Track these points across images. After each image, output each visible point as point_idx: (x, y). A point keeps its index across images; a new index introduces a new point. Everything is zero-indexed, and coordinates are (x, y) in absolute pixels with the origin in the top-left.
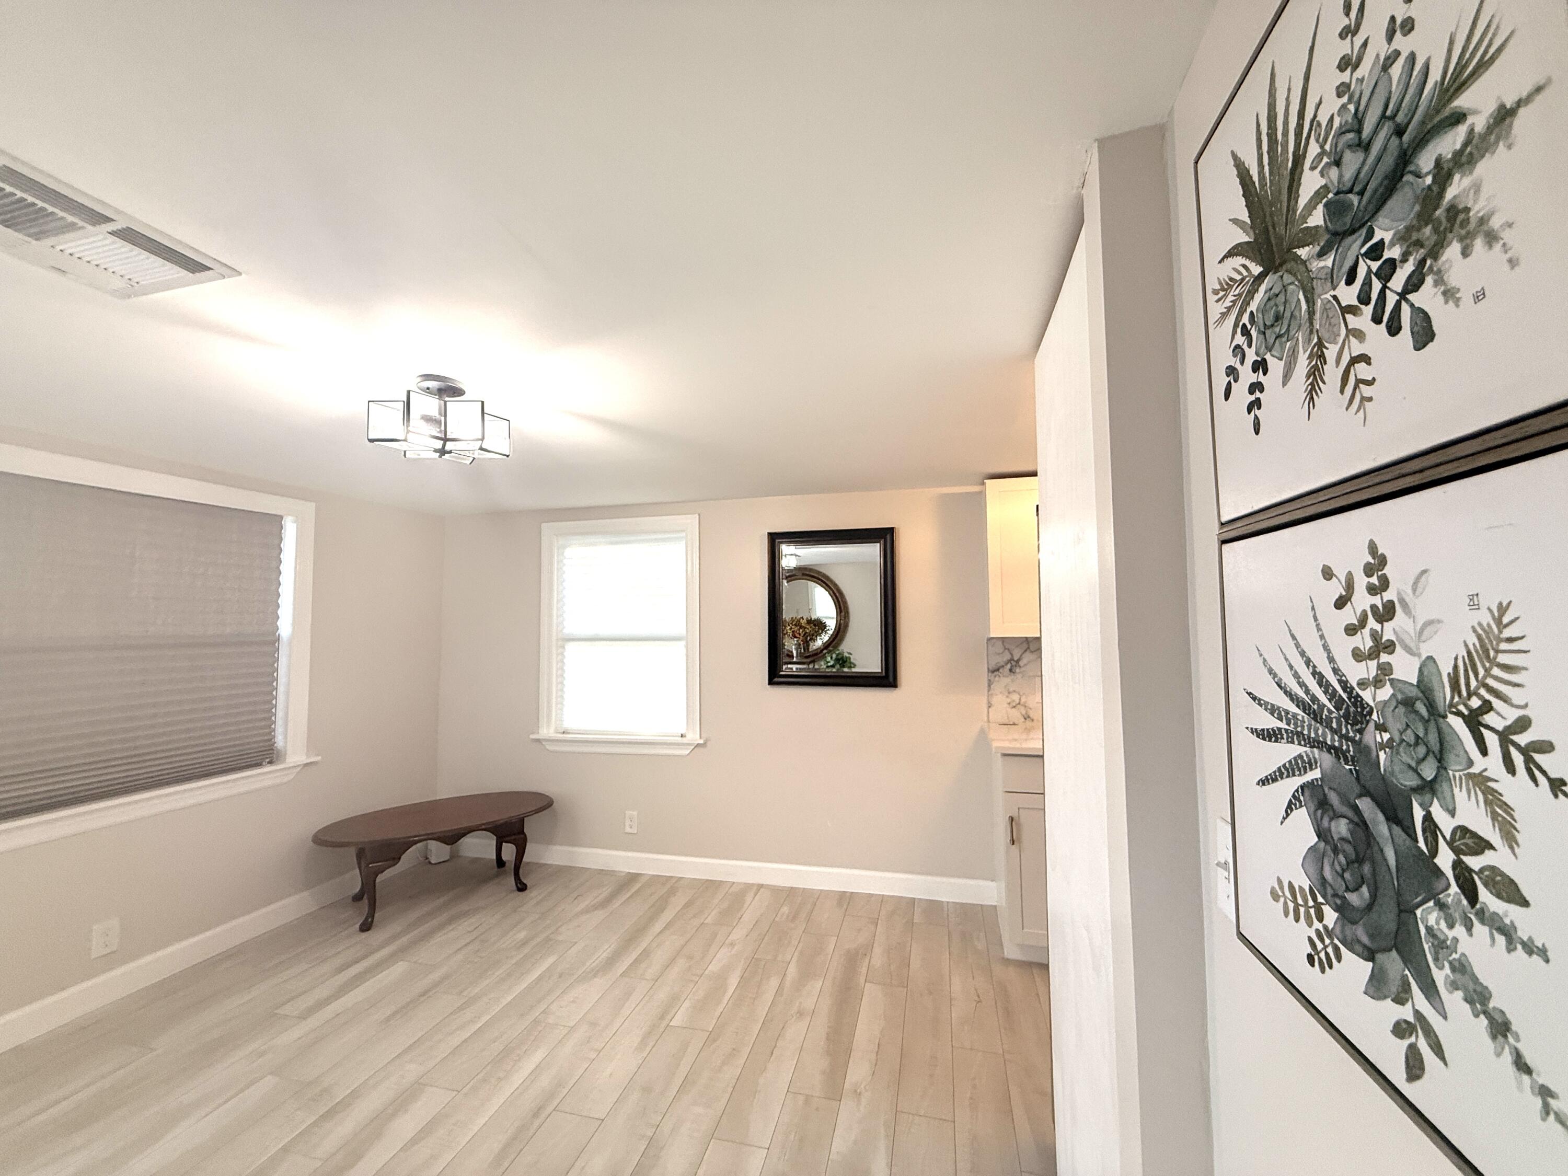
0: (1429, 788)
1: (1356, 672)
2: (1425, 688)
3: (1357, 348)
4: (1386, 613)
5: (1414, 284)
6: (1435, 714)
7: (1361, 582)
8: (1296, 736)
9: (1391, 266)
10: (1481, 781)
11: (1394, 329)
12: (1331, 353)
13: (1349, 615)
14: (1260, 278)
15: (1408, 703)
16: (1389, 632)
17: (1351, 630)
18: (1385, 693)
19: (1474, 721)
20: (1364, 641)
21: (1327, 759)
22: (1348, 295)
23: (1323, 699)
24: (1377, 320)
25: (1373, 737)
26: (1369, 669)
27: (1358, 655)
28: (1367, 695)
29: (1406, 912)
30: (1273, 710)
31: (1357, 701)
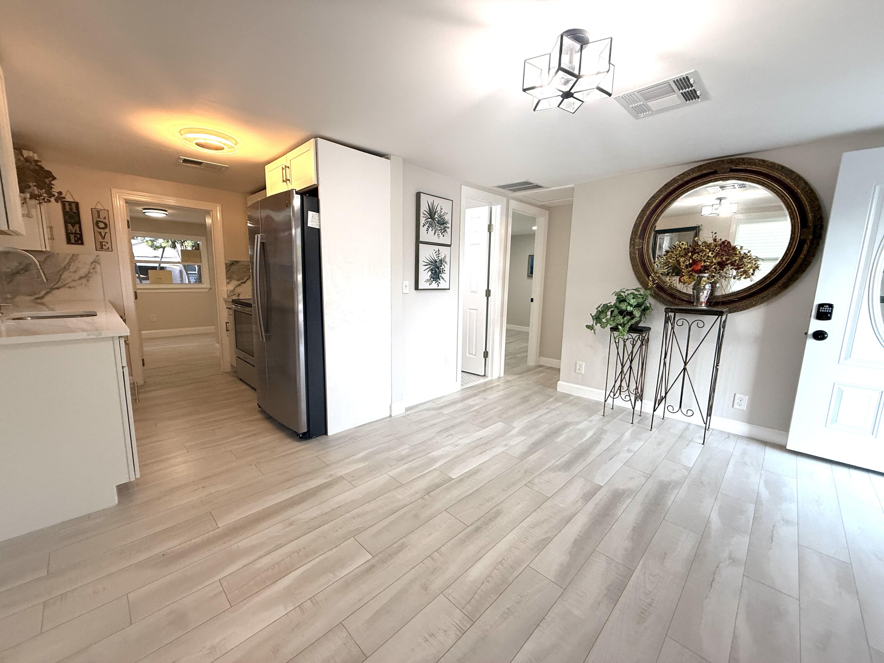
0: (441, 266)
1: (436, 258)
2: (441, 260)
4: (439, 254)
5: (443, 232)
7: (437, 251)
8: (430, 265)
9: (442, 230)
10: (444, 265)
11: (442, 234)
12: (437, 232)
13: (436, 254)
14: (429, 218)
16: (439, 255)
17: (436, 255)
18: (438, 260)
19: (444, 261)
20: (437, 256)
21: (433, 266)
22: (439, 229)
23: (433, 261)
24: (441, 232)
25: (437, 263)
26: (437, 258)
27: (436, 257)
28: (437, 260)
29: (439, 275)
30: (427, 263)
31: (436, 261)
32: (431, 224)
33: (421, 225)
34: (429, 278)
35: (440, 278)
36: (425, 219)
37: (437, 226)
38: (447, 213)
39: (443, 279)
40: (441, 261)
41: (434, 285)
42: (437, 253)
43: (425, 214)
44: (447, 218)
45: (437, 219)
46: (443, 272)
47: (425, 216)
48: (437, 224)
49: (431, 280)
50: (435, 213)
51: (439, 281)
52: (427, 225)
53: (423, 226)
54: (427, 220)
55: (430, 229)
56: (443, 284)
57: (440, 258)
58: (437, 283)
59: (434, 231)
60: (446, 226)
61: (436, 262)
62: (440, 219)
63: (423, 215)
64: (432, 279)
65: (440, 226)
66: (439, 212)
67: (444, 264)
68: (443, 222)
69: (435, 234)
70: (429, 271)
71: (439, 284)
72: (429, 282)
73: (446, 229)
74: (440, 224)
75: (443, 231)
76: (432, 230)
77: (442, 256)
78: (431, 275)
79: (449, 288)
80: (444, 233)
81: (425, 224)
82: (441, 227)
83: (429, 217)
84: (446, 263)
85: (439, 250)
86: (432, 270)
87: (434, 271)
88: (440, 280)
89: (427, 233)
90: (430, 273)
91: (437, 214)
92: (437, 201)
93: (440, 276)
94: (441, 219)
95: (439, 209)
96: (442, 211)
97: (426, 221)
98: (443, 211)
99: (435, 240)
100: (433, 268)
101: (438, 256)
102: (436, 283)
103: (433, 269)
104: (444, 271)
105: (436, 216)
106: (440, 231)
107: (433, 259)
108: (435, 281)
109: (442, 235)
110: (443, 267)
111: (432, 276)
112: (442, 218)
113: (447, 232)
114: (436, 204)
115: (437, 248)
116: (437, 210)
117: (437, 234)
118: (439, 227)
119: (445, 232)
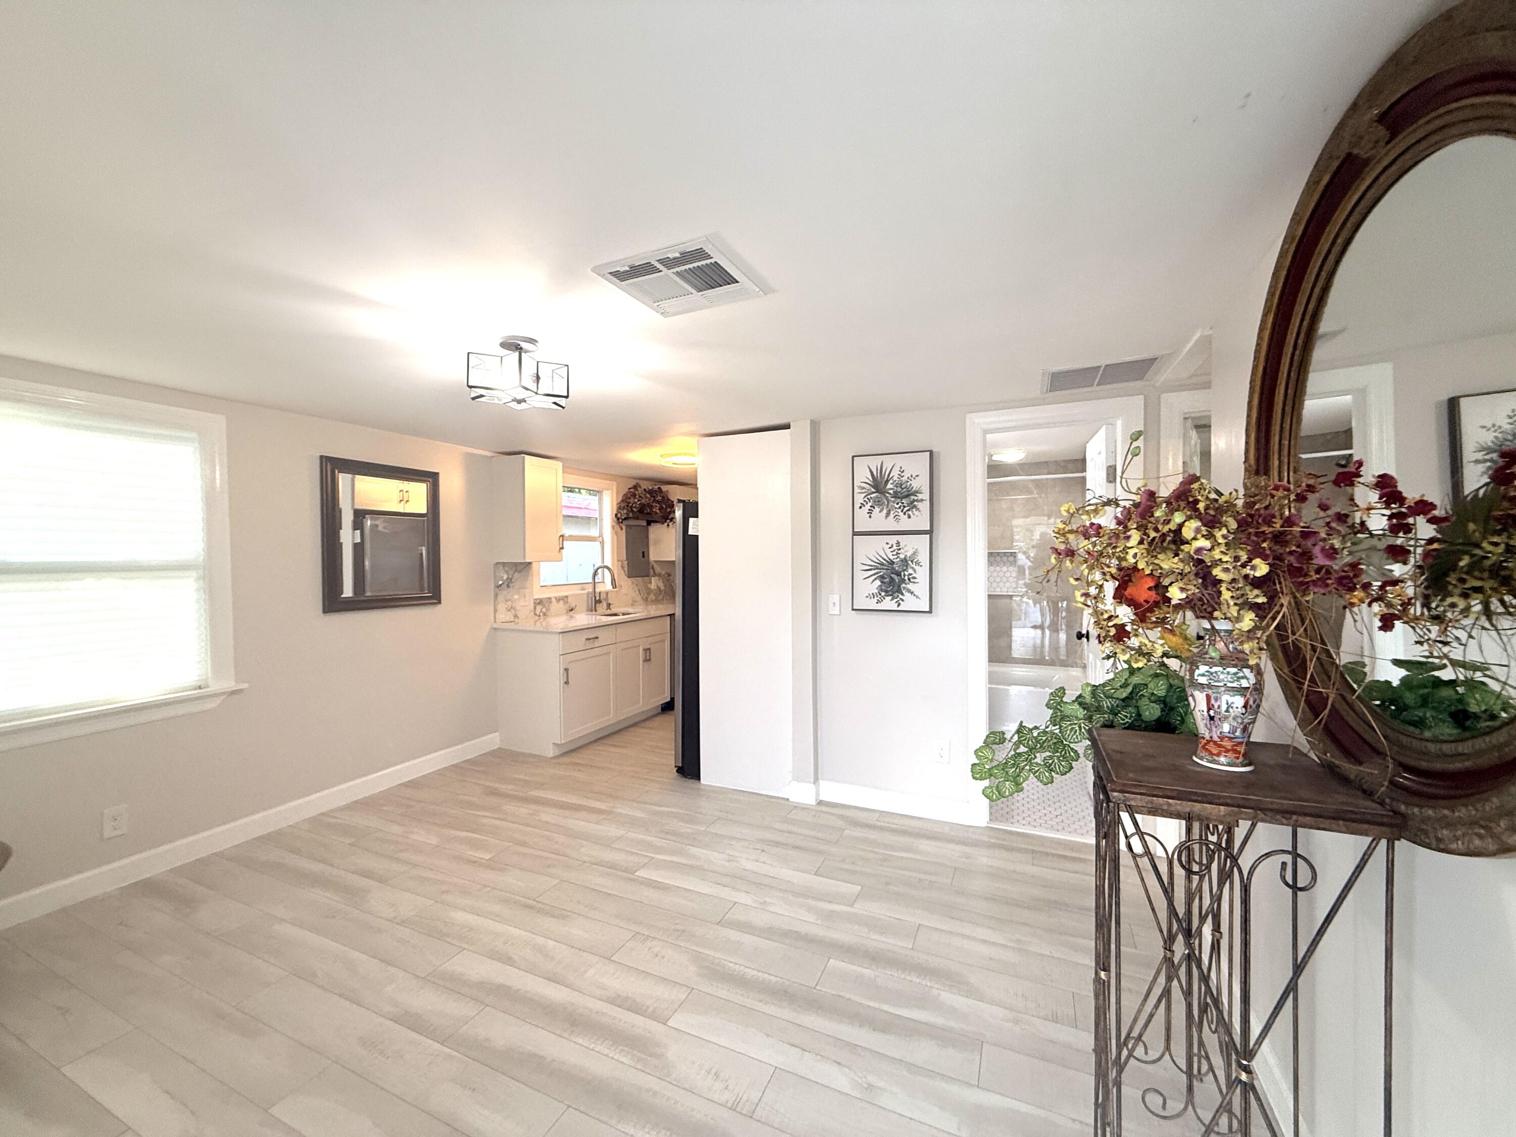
0: (904, 570)
1: (892, 558)
2: (905, 559)
3: (897, 513)
4: (900, 549)
5: (908, 510)
6: (906, 561)
7: (895, 545)
8: (878, 569)
9: (904, 507)
10: (912, 568)
11: (905, 514)
12: (892, 512)
13: (892, 550)
14: (874, 493)
15: (902, 561)
16: (900, 552)
17: (892, 552)
18: (898, 560)
19: (912, 561)
20: (895, 553)
21: (884, 571)
22: (897, 506)
23: (885, 562)
24: (902, 511)
25: (895, 566)
26: (895, 557)
27: (893, 555)
28: (895, 560)
29: (899, 586)
30: (870, 566)
31: (893, 561)
32: (879, 501)
33: (857, 506)
34: (877, 591)
35: (904, 592)
36: (865, 494)
37: (894, 502)
38: (917, 476)
39: (912, 593)
40: (905, 562)
41: (889, 603)
42: (895, 547)
43: (863, 488)
44: (921, 483)
45: (891, 492)
46: (912, 580)
47: (863, 491)
48: (893, 499)
49: (880, 594)
50: (887, 481)
51: (901, 596)
52: (870, 504)
53: (860, 507)
54: (869, 497)
55: (877, 509)
56: (909, 602)
57: (902, 556)
58: (896, 600)
59: (885, 511)
60: (916, 498)
61: (893, 563)
62: (899, 489)
63: (860, 491)
64: (883, 594)
65: (899, 500)
66: (895, 478)
67: (914, 566)
68: (906, 493)
69: (888, 514)
70: (876, 579)
71: (901, 602)
72: (876, 598)
73: (915, 503)
74: (898, 498)
75: (906, 509)
76: (880, 512)
77: (907, 552)
78: (880, 586)
79: (928, 610)
80: (910, 513)
81: (865, 503)
82: (903, 503)
83: (874, 490)
84: (918, 563)
85: (898, 543)
86: (882, 577)
87: (887, 580)
88: (902, 594)
89: (870, 517)
90: (878, 583)
91: (891, 481)
92: (888, 462)
93: (904, 588)
94: (903, 489)
95: (895, 474)
96: (902, 474)
97: (866, 499)
98: (906, 475)
99: (891, 525)
100: (884, 574)
101: (897, 554)
102: (892, 599)
103: (886, 576)
104: (914, 578)
105: (889, 486)
106: (900, 510)
107: (884, 559)
108: (891, 597)
109: (906, 516)
110: (911, 571)
111: (883, 588)
112: (903, 486)
113: (918, 509)
114: (887, 466)
115: (893, 539)
116: (891, 476)
117: (892, 515)
118: (898, 504)
119: (914, 510)
